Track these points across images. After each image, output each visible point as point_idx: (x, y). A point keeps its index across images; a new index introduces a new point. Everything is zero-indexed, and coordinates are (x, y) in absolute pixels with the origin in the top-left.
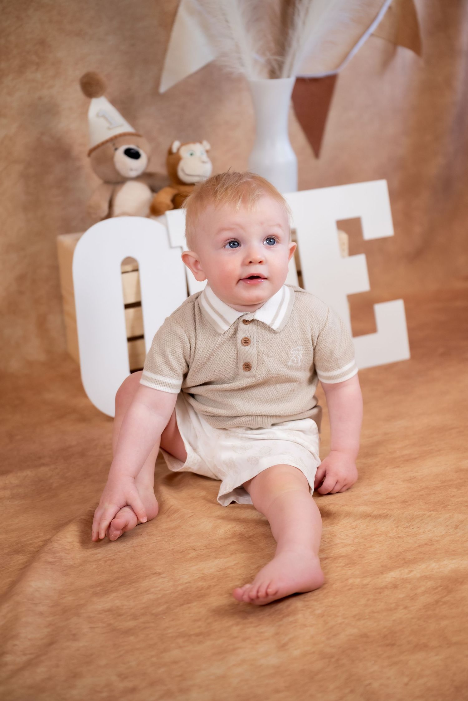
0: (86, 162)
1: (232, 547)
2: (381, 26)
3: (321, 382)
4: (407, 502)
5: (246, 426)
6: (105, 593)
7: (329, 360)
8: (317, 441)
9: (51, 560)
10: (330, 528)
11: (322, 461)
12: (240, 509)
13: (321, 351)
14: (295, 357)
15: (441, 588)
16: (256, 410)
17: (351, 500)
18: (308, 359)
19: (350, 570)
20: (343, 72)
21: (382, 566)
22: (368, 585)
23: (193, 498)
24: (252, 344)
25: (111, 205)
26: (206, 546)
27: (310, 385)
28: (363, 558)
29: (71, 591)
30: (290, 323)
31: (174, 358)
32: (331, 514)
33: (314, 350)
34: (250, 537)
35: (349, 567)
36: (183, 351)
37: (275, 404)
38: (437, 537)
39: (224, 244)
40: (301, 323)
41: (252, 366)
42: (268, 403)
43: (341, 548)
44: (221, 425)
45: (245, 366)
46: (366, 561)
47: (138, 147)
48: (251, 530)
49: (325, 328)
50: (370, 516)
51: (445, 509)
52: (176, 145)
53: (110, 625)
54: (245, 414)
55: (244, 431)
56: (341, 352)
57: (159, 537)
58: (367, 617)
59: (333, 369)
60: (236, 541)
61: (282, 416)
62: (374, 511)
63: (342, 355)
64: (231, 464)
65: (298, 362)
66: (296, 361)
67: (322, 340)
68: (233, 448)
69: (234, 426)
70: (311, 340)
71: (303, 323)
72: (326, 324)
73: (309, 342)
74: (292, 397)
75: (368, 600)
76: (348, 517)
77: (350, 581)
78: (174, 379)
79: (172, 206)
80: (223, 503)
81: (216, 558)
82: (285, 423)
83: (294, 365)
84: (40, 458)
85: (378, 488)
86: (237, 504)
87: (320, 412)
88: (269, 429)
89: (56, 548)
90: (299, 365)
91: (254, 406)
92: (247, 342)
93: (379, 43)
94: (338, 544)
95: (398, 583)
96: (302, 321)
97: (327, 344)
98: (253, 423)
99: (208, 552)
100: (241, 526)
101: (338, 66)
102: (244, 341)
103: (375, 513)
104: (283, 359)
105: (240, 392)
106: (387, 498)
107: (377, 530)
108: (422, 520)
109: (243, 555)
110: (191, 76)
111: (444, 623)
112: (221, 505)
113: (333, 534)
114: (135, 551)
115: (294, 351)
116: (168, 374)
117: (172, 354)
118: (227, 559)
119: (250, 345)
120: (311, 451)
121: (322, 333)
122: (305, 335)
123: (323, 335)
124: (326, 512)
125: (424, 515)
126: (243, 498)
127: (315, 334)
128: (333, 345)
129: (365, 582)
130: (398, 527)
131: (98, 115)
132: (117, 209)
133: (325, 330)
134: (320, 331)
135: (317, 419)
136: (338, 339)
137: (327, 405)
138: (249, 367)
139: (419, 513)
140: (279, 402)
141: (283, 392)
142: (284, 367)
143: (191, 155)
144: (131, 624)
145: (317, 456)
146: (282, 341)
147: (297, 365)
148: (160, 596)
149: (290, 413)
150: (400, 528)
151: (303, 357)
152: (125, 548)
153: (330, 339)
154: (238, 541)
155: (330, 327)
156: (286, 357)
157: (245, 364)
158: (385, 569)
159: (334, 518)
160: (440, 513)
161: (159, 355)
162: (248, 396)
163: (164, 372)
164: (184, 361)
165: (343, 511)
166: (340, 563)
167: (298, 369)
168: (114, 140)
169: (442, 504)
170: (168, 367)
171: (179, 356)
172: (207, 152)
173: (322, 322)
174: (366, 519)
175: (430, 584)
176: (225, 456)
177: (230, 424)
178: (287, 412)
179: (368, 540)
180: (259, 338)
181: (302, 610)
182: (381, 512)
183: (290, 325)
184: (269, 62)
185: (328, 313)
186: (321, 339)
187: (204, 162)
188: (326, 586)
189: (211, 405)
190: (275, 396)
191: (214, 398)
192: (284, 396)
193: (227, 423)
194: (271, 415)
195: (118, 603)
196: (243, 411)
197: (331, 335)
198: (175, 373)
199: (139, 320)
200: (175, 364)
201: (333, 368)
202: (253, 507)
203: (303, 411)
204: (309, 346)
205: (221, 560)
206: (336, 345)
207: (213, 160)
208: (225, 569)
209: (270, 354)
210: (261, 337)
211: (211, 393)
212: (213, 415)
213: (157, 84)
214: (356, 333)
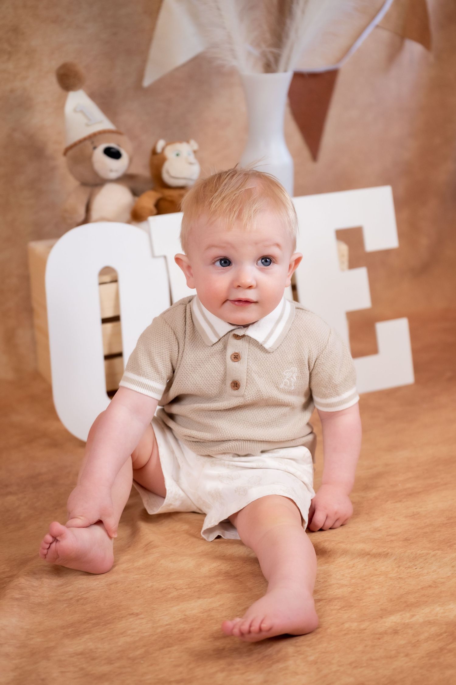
0: (62, 161)
1: (218, 587)
2: (387, 17)
3: (318, 410)
4: (409, 540)
5: (234, 452)
6: (77, 634)
7: (327, 386)
8: (311, 471)
9: (17, 596)
10: (325, 567)
11: (316, 493)
12: (226, 544)
13: (319, 375)
14: (288, 379)
15: (446, 634)
16: (244, 434)
17: (348, 537)
18: (302, 383)
19: (346, 613)
20: (344, 67)
21: (381, 610)
22: (365, 629)
23: (174, 532)
24: (241, 361)
25: (88, 209)
26: (189, 585)
27: (304, 411)
28: (360, 600)
29: (40, 632)
30: (286, 342)
31: (160, 360)
32: (326, 551)
33: (310, 374)
34: (237, 576)
35: (345, 610)
36: (171, 353)
37: (265, 428)
38: (443, 579)
39: (213, 261)
40: (298, 343)
41: (241, 385)
42: (257, 426)
43: (336, 589)
44: (206, 451)
45: (233, 384)
46: (364, 604)
47: (119, 145)
48: (238, 569)
49: (324, 351)
50: (369, 554)
51: (452, 548)
52: (161, 144)
53: (82, 669)
54: (232, 437)
55: (231, 457)
56: (341, 378)
57: (137, 574)
58: (365, 665)
59: (332, 396)
60: (221, 580)
61: (272, 442)
62: (373, 549)
63: (342, 382)
64: (217, 495)
65: (291, 385)
66: (289, 384)
67: (320, 364)
68: (219, 478)
69: (219, 452)
70: (307, 362)
71: (300, 344)
72: (326, 346)
73: (305, 365)
74: (283, 422)
75: (366, 646)
76: (344, 556)
77: (347, 625)
78: (158, 383)
79: (155, 211)
80: (208, 538)
81: (199, 598)
82: (276, 450)
83: (286, 388)
84: (7, 486)
85: (378, 524)
86: (224, 539)
87: (315, 439)
88: (258, 456)
89: (23, 583)
90: (293, 388)
91: (242, 429)
92: (237, 358)
93: (385, 35)
94: (334, 584)
95: (398, 629)
96: (300, 341)
97: (326, 368)
98: (241, 449)
99: (190, 591)
100: (227, 565)
101: (339, 60)
102: (234, 357)
103: (374, 551)
104: (275, 380)
105: (227, 413)
106: (388, 536)
107: (376, 570)
108: (426, 559)
109: (229, 595)
110: (177, 69)
111: (449, 673)
112: (205, 540)
113: (328, 574)
114: (110, 590)
115: (288, 372)
116: (153, 377)
117: (158, 356)
118: (212, 599)
119: (240, 362)
120: (304, 482)
121: (320, 356)
122: (302, 356)
123: (322, 358)
124: (320, 550)
125: (428, 554)
126: (230, 533)
127: (313, 356)
128: (332, 370)
129: (362, 627)
130: (399, 566)
131: (75, 111)
132: (95, 213)
133: (325, 353)
134: (318, 354)
135: (312, 447)
136: (338, 364)
137: (323, 432)
138: (237, 385)
139: (423, 552)
140: (269, 426)
141: (273, 415)
142: (275, 389)
143: (178, 155)
144: (106, 669)
145: (311, 487)
146: (275, 361)
147: (290, 388)
148: (137, 639)
149: (281, 439)
150: (401, 568)
151: (297, 380)
152: (98, 586)
153: (329, 363)
154: (223, 579)
155: (331, 350)
156: (278, 379)
157: (234, 382)
158: (384, 613)
159: (329, 556)
160: (445, 552)
161: (144, 356)
162: (236, 419)
163: (148, 374)
164: (170, 364)
165: (339, 549)
166: (335, 606)
167: (290, 393)
168: (93, 138)
169: (448, 543)
170: (152, 369)
171: (165, 358)
172: (195, 152)
173: (322, 344)
174: (364, 557)
175: (434, 630)
176: (210, 485)
177: (216, 451)
178: (278, 437)
179: (366, 580)
180: (251, 355)
181: (294, 656)
182: (381, 550)
183: (285, 345)
184: (264, 54)
185: (329, 335)
186: (319, 362)
187: (191, 164)
188: (320, 630)
189: (195, 428)
190: (265, 419)
191: (198, 420)
192: (275, 420)
193: (213, 450)
194: (260, 440)
195: (91, 645)
196: (229, 434)
197: (331, 359)
198: (159, 376)
199: (117, 335)
200: (161, 367)
201: (331, 394)
202: (241, 543)
203: (296, 438)
204: (304, 368)
205: (206, 600)
206: (336, 370)
207: (201, 161)
208: (209, 610)
209: (261, 374)
210: (252, 355)
211: (195, 414)
212: (197, 440)
213: (141, 76)
214: (356, 354)
